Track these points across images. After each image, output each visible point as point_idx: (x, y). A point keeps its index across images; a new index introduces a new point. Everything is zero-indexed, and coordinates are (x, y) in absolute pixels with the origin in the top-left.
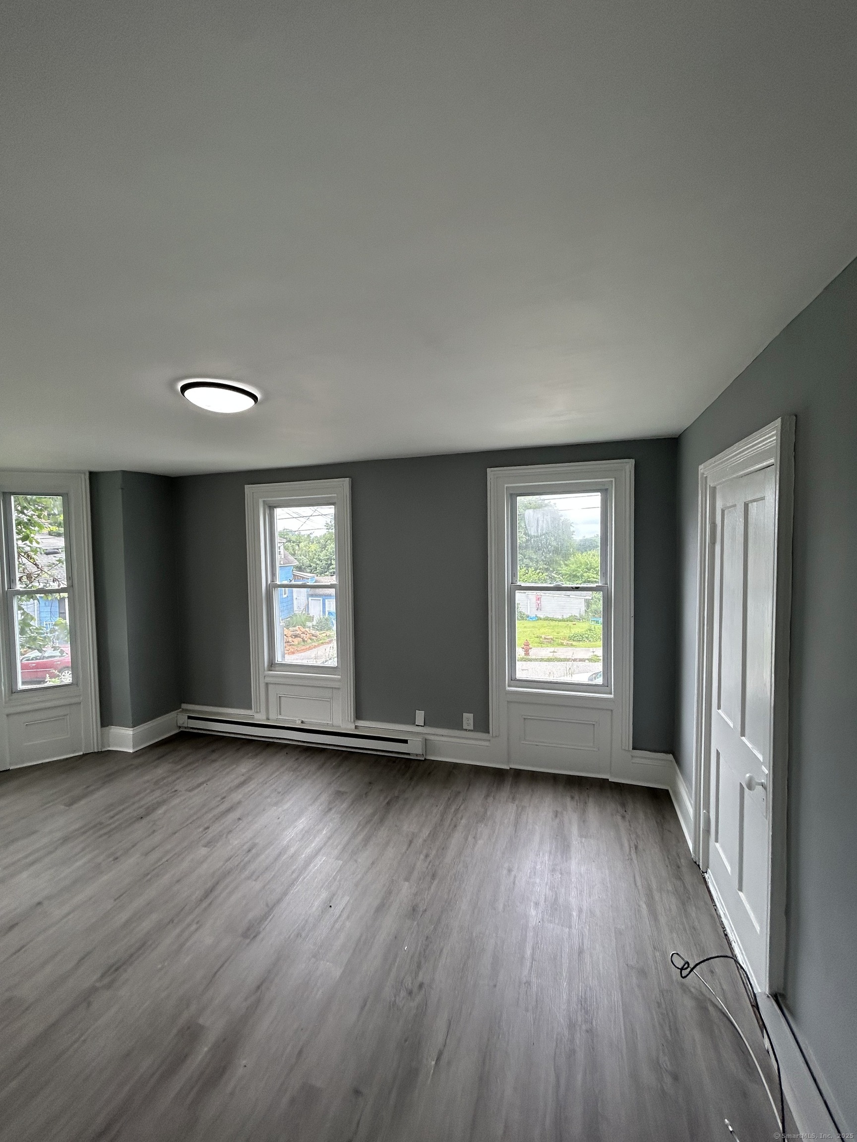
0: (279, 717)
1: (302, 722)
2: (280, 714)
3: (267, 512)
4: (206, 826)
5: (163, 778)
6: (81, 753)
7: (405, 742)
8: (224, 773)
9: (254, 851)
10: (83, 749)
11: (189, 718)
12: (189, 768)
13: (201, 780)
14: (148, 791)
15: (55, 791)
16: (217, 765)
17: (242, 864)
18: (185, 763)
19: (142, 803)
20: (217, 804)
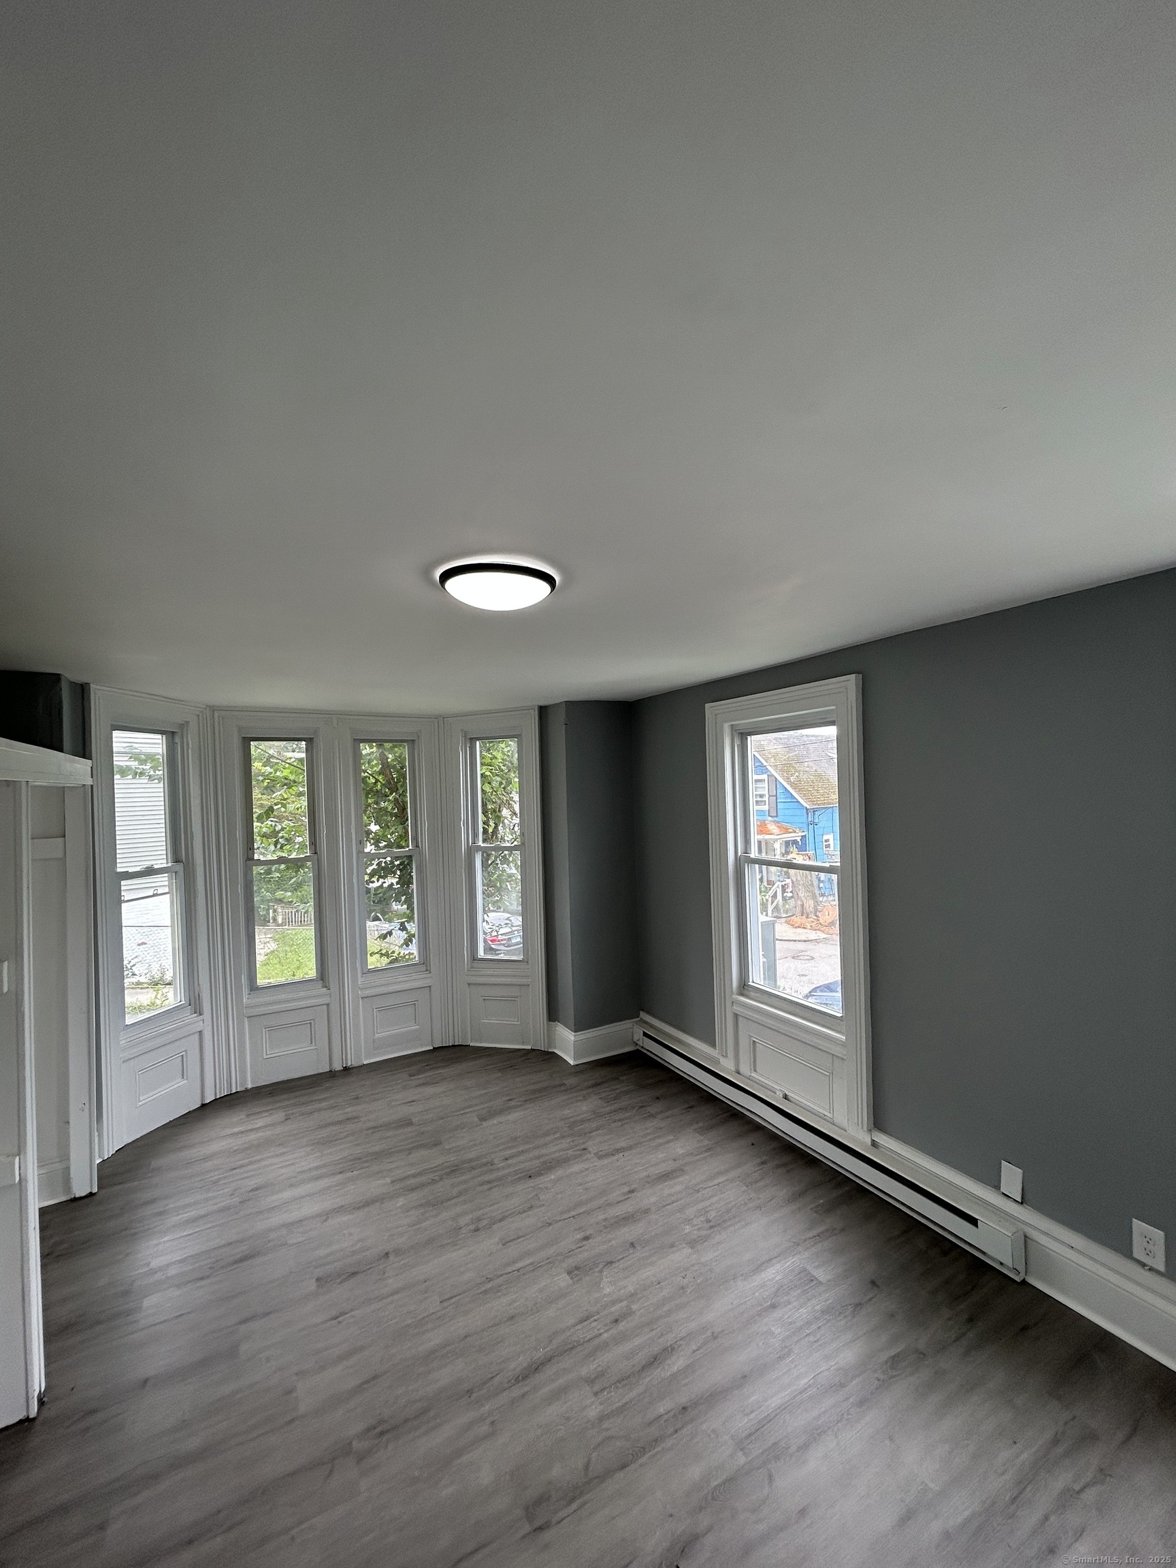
0: (753, 1075)
1: (786, 1097)
2: (755, 1071)
3: (737, 742)
4: (588, 1233)
5: (583, 1121)
6: (530, 1048)
7: (973, 1221)
8: (653, 1144)
9: (622, 1326)
10: (532, 1042)
11: (645, 1034)
12: (621, 1116)
13: (622, 1143)
14: (557, 1135)
15: (482, 1092)
16: (651, 1124)
17: (596, 1342)
18: (616, 1106)
19: (544, 1151)
20: (620, 1199)
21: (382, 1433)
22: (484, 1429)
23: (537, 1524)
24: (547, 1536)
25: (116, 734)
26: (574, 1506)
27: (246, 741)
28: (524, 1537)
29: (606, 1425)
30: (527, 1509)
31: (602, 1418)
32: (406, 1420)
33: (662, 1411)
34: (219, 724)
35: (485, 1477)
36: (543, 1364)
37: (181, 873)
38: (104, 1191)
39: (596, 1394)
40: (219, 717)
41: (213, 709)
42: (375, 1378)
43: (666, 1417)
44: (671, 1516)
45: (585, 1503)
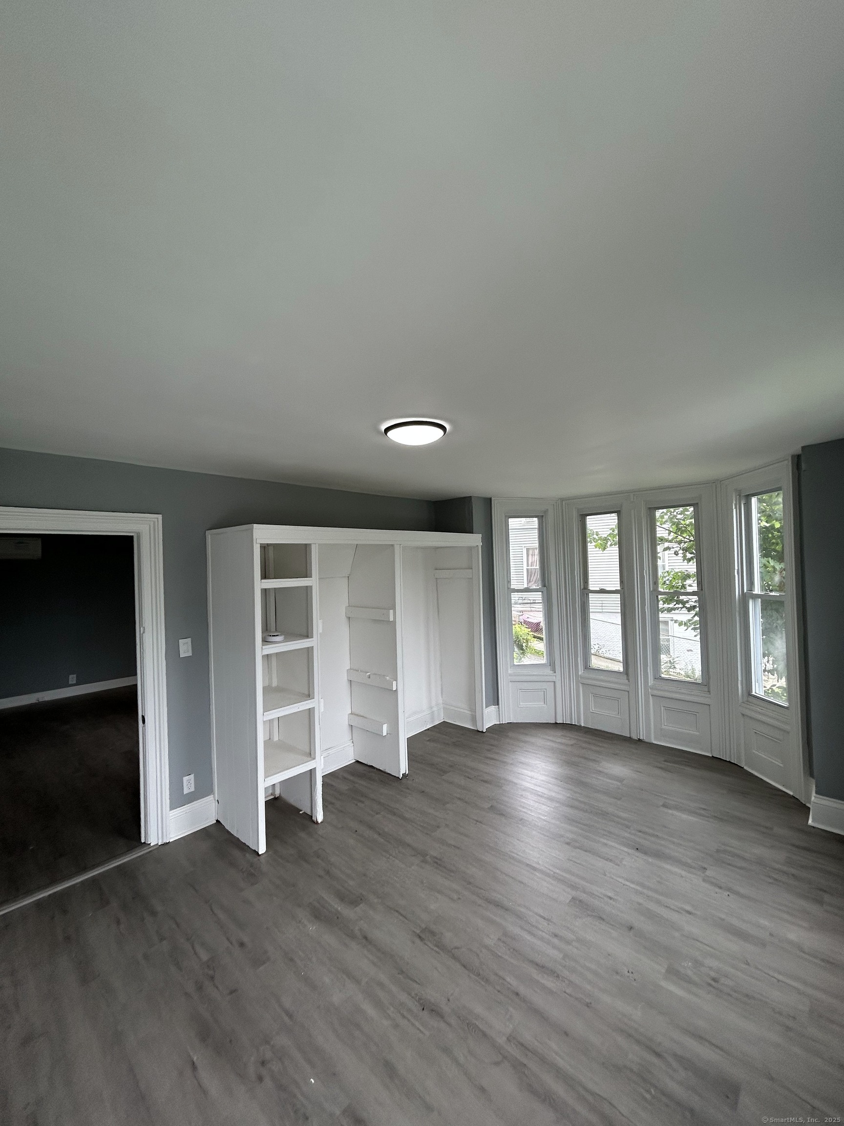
21: (436, 863)
22: (455, 897)
23: (423, 936)
24: (418, 941)
25: (510, 520)
26: (435, 948)
27: (583, 517)
28: (414, 932)
29: (484, 950)
30: (426, 928)
31: (486, 947)
32: (445, 867)
33: (508, 979)
34: (565, 508)
35: (433, 907)
36: (502, 907)
37: (545, 592)
38: (489, 734)
39: (499, 939)
40: (565, 504)
41: (562, 500)
42: (458, 848)
43: (506, 983)
44: (449, 1000)
45: (439, 953)
